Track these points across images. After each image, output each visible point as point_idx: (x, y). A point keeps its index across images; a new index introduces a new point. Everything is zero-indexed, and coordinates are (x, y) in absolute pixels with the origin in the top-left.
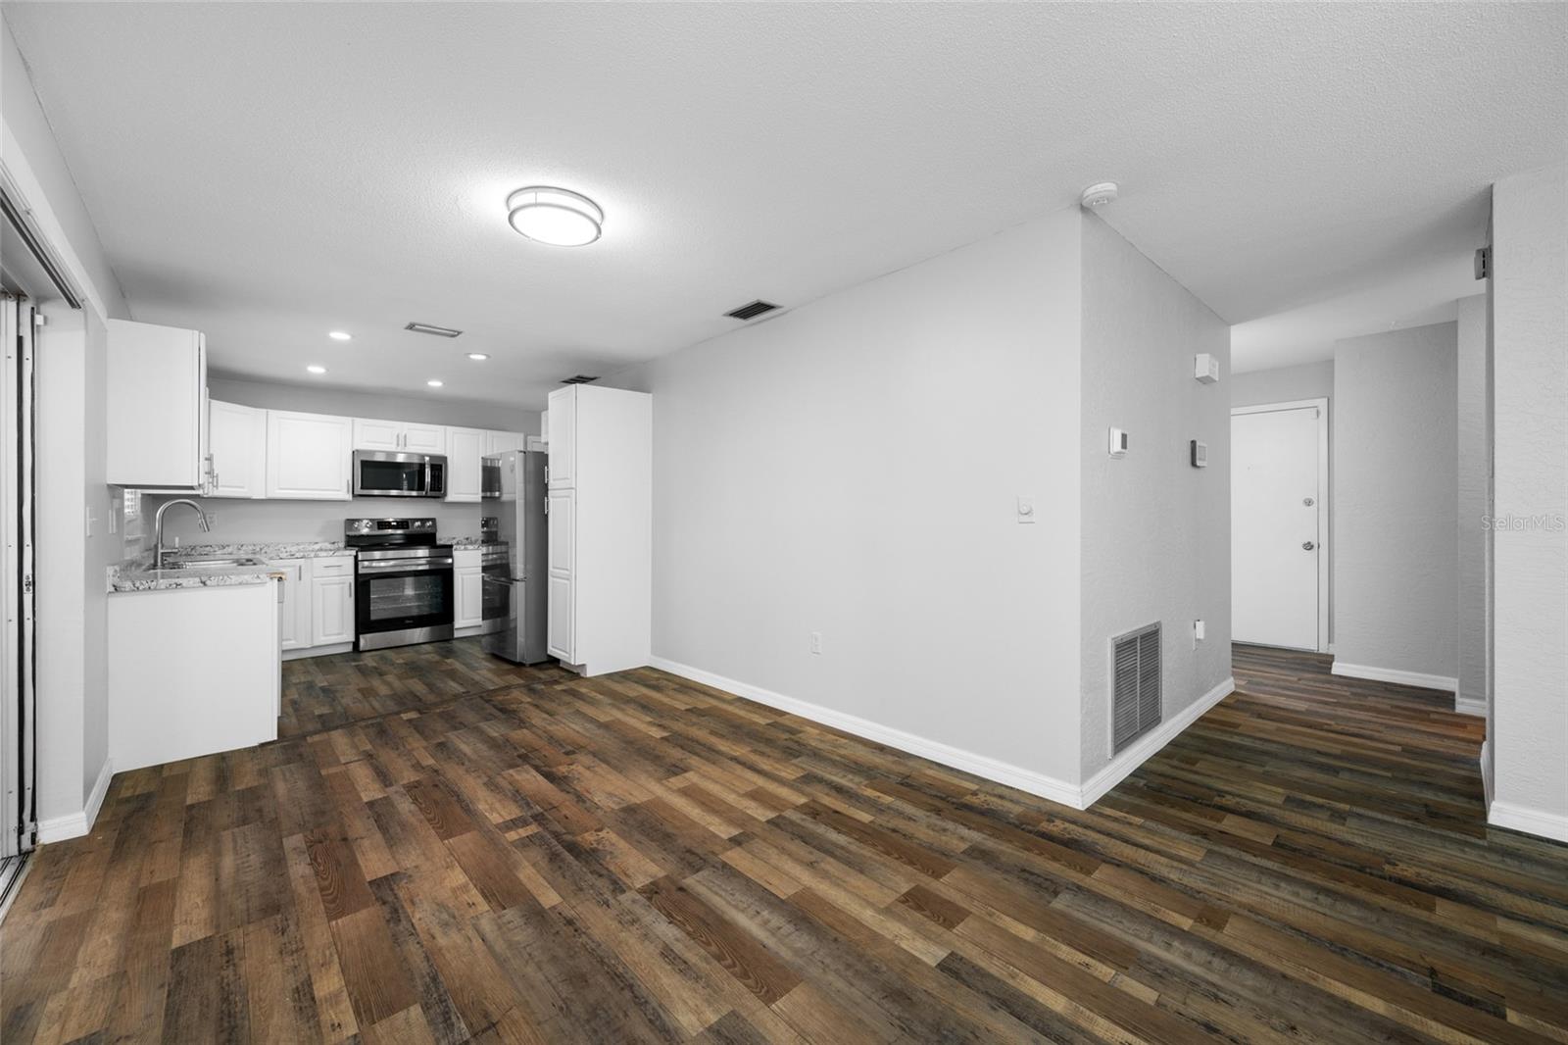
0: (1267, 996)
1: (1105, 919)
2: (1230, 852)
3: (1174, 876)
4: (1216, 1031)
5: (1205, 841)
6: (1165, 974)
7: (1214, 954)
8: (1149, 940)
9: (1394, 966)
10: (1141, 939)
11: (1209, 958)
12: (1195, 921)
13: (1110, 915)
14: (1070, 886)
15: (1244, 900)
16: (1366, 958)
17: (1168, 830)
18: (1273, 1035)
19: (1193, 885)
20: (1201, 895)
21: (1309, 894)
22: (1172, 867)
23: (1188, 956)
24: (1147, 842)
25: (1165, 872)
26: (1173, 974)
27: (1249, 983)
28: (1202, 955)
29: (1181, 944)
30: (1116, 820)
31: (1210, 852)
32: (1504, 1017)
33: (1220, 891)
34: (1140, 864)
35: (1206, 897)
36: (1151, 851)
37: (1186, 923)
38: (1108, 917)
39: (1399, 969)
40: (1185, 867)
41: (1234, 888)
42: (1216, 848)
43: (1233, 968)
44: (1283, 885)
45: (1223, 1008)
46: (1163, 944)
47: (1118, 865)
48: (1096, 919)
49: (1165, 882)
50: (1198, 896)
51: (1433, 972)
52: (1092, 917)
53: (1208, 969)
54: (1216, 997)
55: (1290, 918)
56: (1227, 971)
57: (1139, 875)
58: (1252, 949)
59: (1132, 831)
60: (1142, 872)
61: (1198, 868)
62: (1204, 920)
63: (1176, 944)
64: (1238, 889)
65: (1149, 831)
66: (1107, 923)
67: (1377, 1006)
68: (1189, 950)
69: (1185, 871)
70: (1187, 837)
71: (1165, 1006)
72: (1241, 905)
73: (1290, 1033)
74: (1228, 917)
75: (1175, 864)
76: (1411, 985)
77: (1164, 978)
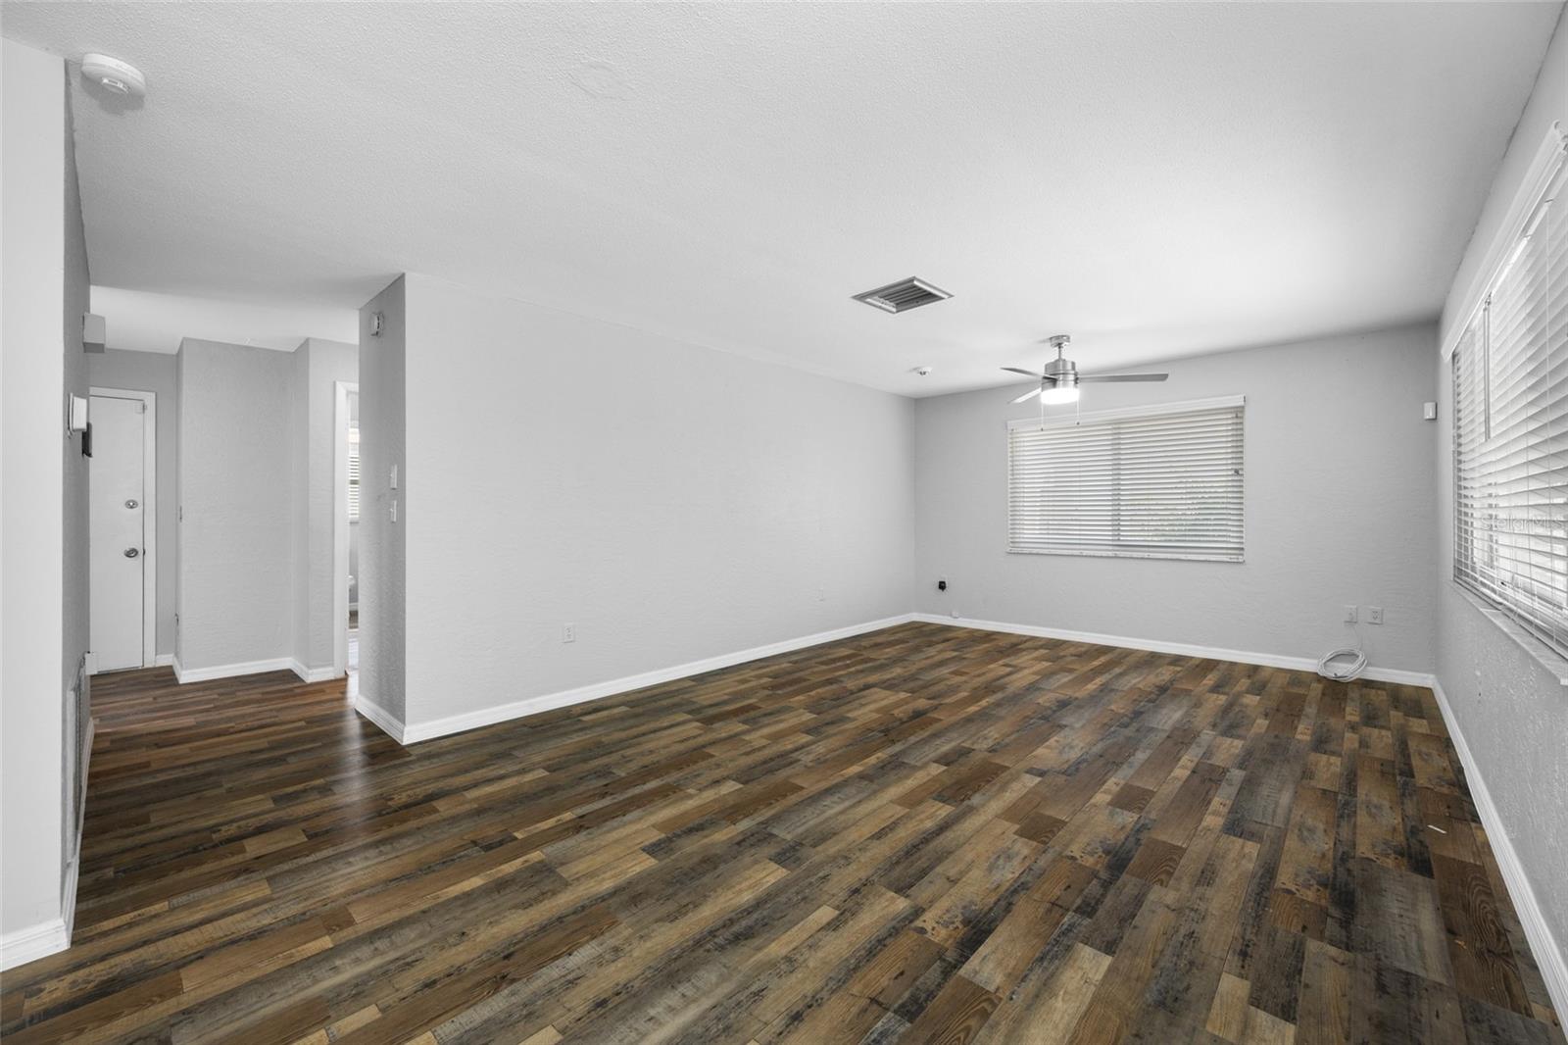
0: (430, 932)
1: (255, 1008)
2: (286, 867)
3: (266, 920)
4: (434, 982)
5: (253, 874)
6: (360, 988)
7: (372, 943)
8: (316, 981)
9: (458, 855)
10: (309, 987)
11: (372, 947)
12: (330, 935)
13: (254, 1000)
14: (172, 1022)
15: (343, 890)
16: (444, 863)
17: (207, 892)
18: (461, 948)
19: (290, 914)
20: (308, 914)
21: (372, 853)
22: (255, 915)
23: (357, 961)
24: (199, 916)
25: (254, 924)
26: (365, 983)
27: (413, 936)
28: (365, 951)
29: (342, 958)
30: (130, 925)
31: (269, 879)
32: (516, 839)
33: (317, 899)
34: (221, 938)
35: (313, 912)
36: (216, 919)
37: (326, 942)
38: (257, 1002)
39: (462, 853)
40: (266, 906)
41: (325, 889)
42: (271, 873)
43: (393, 937)
44: (351, 859)
45: (419, 966)
46: (330, 972)
47: (201, 957)
48: (245, 1016)
49: (265, 931)
50: (307, 917)
51: (474, 843)
52: (238, 1019)
53: (382, 954)
54: (408, 964)
55: (382, 876)
56: (392, 943)
57: (235, 947)
58: (387, 915)
59: (168, 919)
60: (233, 942)
61: (279, 898)
62: (334, 928)
63: (338, 962)
64: (328, 887)
65: (188, 906)
66: (262, 1008)
67: (476, 882)
68: (353, 957)
69: (270, 909)
70: (233, 883)
71: (390, 1006)
72: (345, 895)
73: (465, 938)
74: (347, 910)
75: (255, 910)
76: (475, 857)
77: (363, 992)
